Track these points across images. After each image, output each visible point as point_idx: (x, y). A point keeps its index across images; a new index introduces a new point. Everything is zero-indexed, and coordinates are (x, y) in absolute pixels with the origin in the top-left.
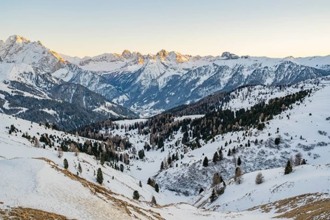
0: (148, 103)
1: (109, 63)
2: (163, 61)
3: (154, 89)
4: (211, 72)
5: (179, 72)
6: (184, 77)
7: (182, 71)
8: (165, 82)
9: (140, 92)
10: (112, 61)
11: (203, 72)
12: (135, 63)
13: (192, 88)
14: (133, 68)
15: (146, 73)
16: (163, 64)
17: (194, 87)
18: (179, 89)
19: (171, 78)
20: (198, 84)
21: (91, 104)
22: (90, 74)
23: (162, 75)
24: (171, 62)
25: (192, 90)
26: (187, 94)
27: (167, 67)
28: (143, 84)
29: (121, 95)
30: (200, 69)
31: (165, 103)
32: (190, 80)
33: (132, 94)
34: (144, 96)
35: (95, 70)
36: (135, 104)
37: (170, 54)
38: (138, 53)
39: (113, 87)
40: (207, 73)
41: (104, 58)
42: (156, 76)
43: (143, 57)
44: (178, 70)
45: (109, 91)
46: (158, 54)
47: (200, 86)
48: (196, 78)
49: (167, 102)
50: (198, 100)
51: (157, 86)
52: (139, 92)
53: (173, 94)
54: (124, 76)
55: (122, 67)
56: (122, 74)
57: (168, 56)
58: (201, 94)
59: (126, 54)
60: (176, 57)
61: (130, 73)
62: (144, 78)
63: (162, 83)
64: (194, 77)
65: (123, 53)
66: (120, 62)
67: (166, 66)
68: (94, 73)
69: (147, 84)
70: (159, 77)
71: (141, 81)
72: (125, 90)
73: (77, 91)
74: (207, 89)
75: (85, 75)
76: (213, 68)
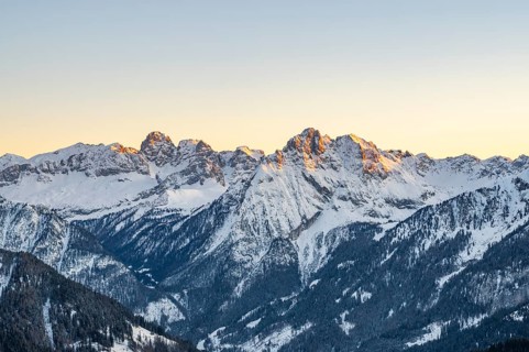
0: (264, 330)
1: (94, 180)
2: (311, 171)
3: (282, 275)
4: (513, 212)
5: (373, 214)
6: (405, 233)
7: (384, 210)
8: (324, 251)
9: (230, 289)
10: (104, 173)
11: (478, 210)
12: (191, 182)
13: (441, 273)
14: (187, 199)
15: (250, 217)
16: (311, 181)
17: (450, 268)
18: (387, 277)
19: (343, 235)
20: (464, 256)
21: (78, 336)
22: (35, 218)
23: (307, 223)
24: (343, 175)
25: (443, 281)
26: (425, 298)
27: (325, 193)
28: (238, 257)
29: (155, 298)
30: (464, 201)
31: (338, 331)
32: (428, 243)
33: (195, 295)
34: (244, 304)
35: (49, 203)
36: (213, 336)
37: (336, 143)
38: (201, 144)
39: (123, 270)
40: (496, 216)
41: (74, 161)
42: (286, 228)
43: (219, 159)
44: (370, 206)
45: (105, 282)
46: (292, 144)
47: (473, 267)
48: (452, 235)
49: (347, 327)
50: (475, 321)
51: (294, 266)
52: (222, 287)
53: (366, 295)
54: (156, 226)
55: (145, 195)
56: (145, 220)
57: (328, 152)
58: (482, 297)
59: (156, 148)
60: (361, 155)
61: (175, 216)
62: (240, 234)
63: (309, 254)
64: (443, 232)
65: (145, 144)
66: (134, 176)
67: (321, 189)
68: (49, 215)
69: (253, 258)
70: (297, 232)
71: (228, 247)
72: (168, 282)
73: (15, 278)
74: (509, 279)
75: (15, 221)
76: (516, 196)
